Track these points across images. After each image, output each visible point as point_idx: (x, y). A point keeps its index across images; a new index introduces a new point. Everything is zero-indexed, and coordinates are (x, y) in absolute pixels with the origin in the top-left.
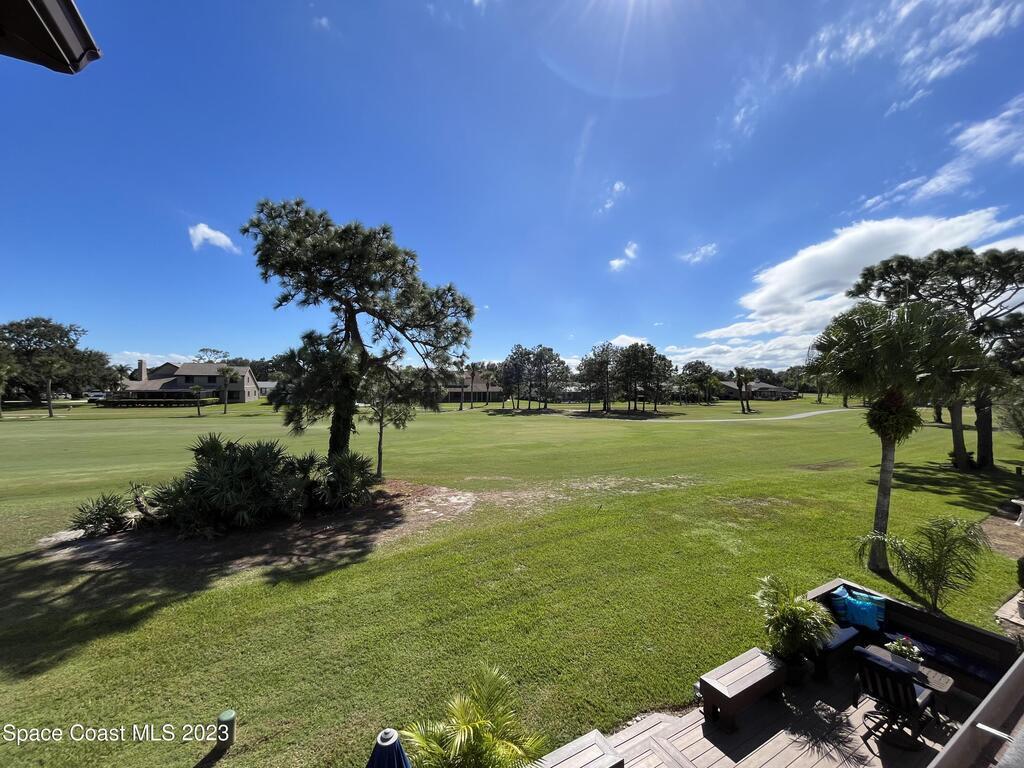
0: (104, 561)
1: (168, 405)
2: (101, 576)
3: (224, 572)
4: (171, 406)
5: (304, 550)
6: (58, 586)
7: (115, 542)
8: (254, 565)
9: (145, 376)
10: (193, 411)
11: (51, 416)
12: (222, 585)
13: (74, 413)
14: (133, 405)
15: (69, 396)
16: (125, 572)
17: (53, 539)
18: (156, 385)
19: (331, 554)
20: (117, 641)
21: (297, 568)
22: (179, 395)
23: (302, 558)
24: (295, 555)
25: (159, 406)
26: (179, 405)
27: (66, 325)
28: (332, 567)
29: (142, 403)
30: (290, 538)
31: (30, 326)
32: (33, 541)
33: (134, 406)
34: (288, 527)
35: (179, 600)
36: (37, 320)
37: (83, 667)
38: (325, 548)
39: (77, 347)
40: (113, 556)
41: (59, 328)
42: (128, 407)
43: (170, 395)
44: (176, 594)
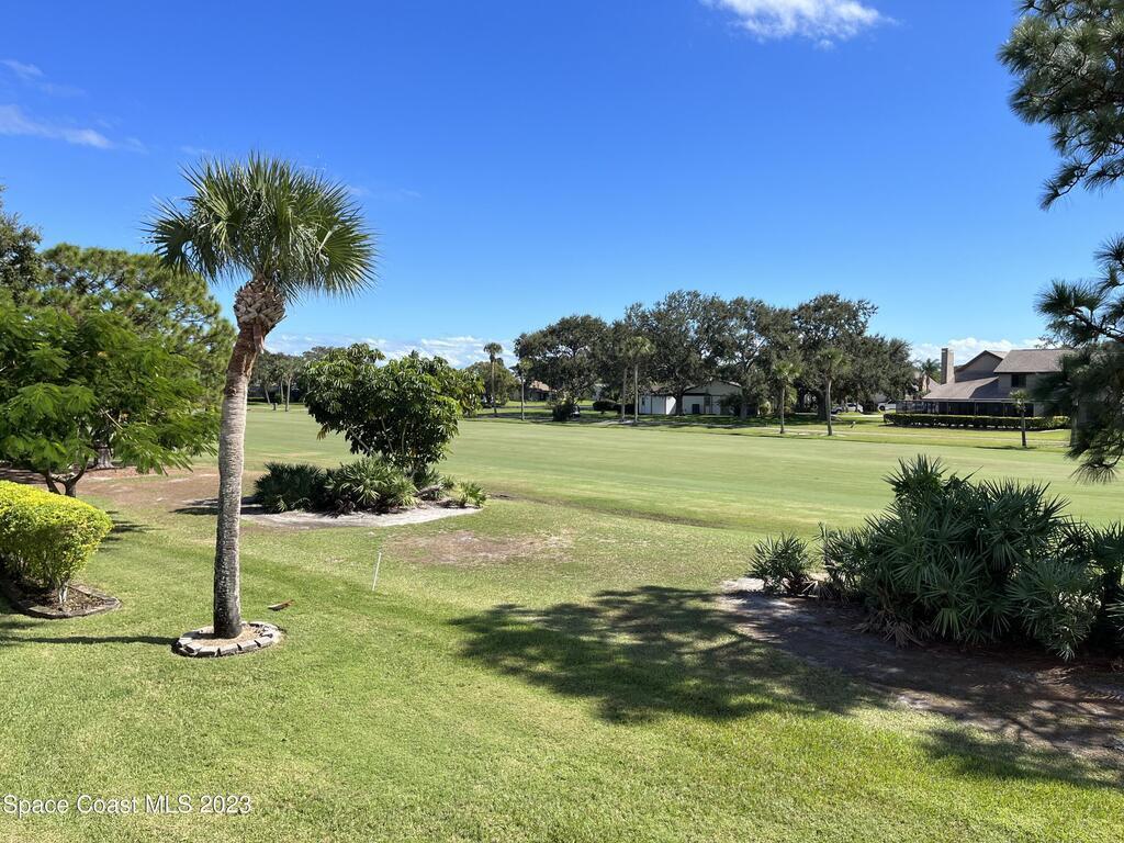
0: (760, 628)
1: (980, 426)
2: (745, 644)
3: (886, 701)
4: (985, 429)
5: (1042, 722)
6: (702, 638)
7: (784, 607)
8: (935, 711)
9: (951, 376)
10: (1014, 437)
11: (830, 434)
12: (867, 719)
13: (857, 431)
14: (930, 423)
15: (860, 408)
16: (770, 649)
17: (736, 584)
18: (964, 392)
19: (1087, 751)
20: (703, 729)
21: (1002, 747)
22: (997, 409)
23: (1025, 734)
24: (1015, 722)
25: (966, 428)
26: (997, 426)
27: (854, 302)
28: (1071, 776)
29: (943, 420)
30: (1028, 690)
31: (817, 308)
32: (718, 581)
33: (931, 426)
34: (1039, 669)
35: (799, 712)
36: (824, 298)
37: (660, 740)
38: (1085, 735)
39: (867, 334)
40: (776, 625)
41: (846, 307)
42: (923, 426)
43: (984, 408)
44: (802, 702)
